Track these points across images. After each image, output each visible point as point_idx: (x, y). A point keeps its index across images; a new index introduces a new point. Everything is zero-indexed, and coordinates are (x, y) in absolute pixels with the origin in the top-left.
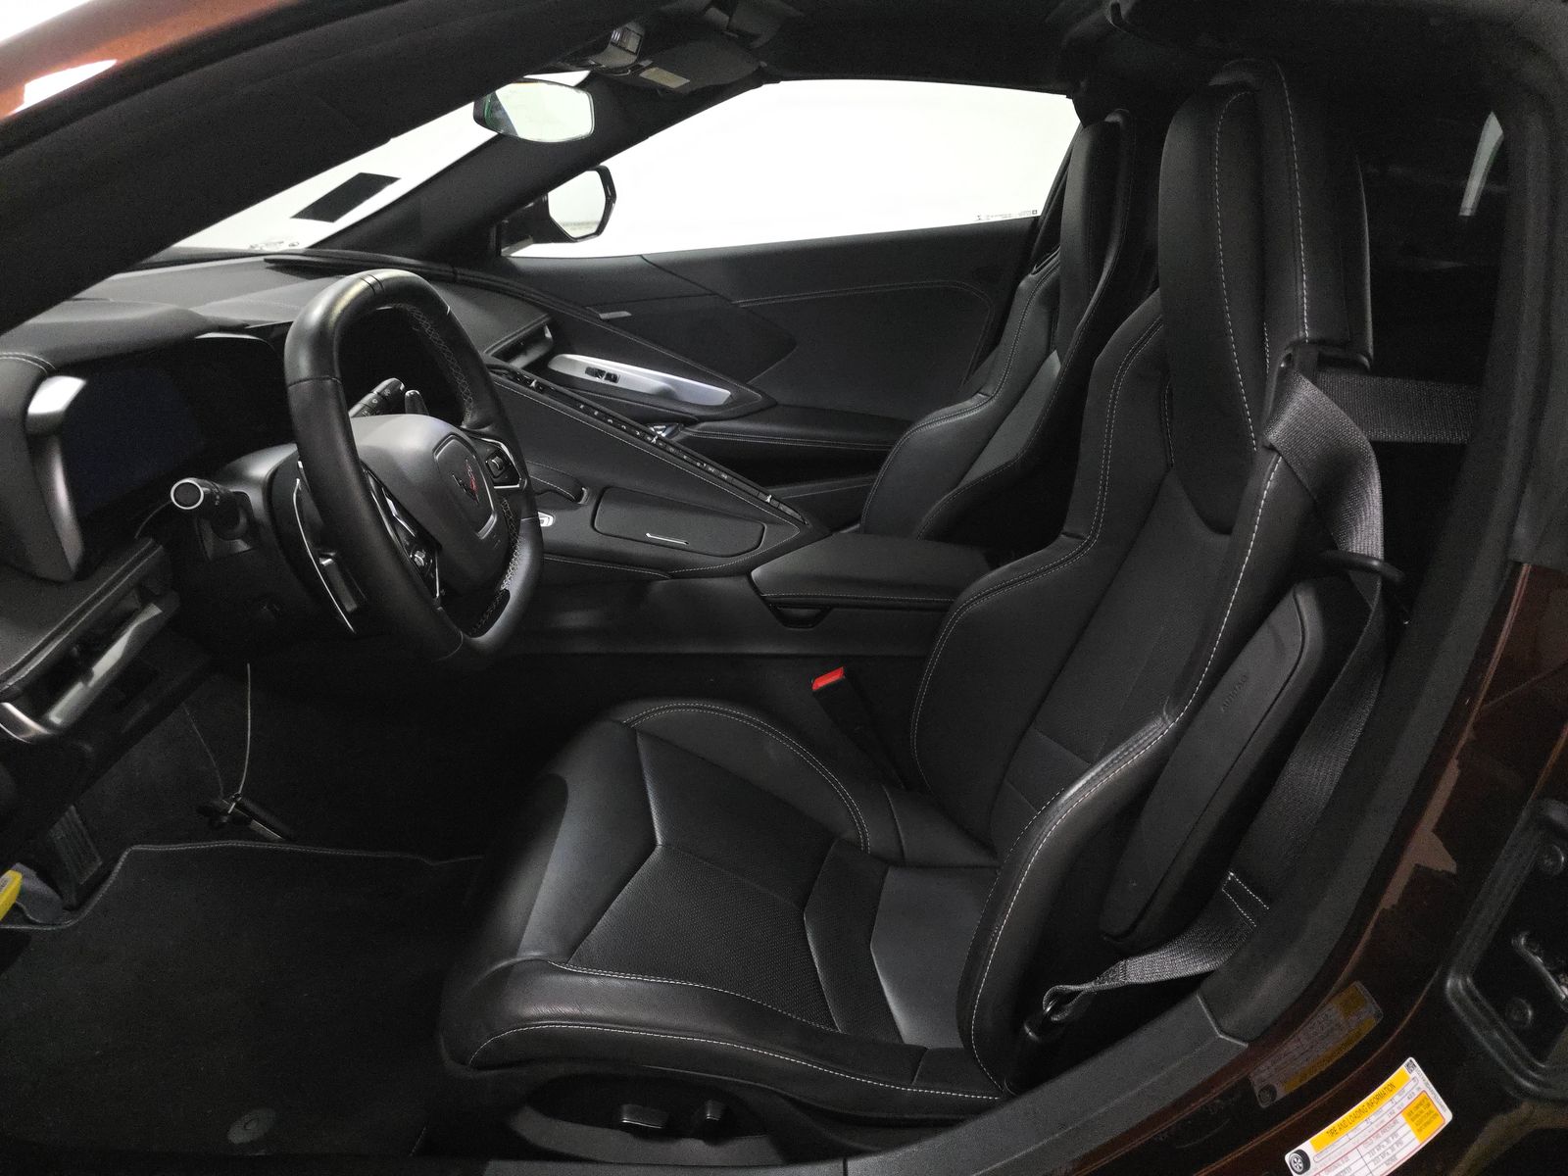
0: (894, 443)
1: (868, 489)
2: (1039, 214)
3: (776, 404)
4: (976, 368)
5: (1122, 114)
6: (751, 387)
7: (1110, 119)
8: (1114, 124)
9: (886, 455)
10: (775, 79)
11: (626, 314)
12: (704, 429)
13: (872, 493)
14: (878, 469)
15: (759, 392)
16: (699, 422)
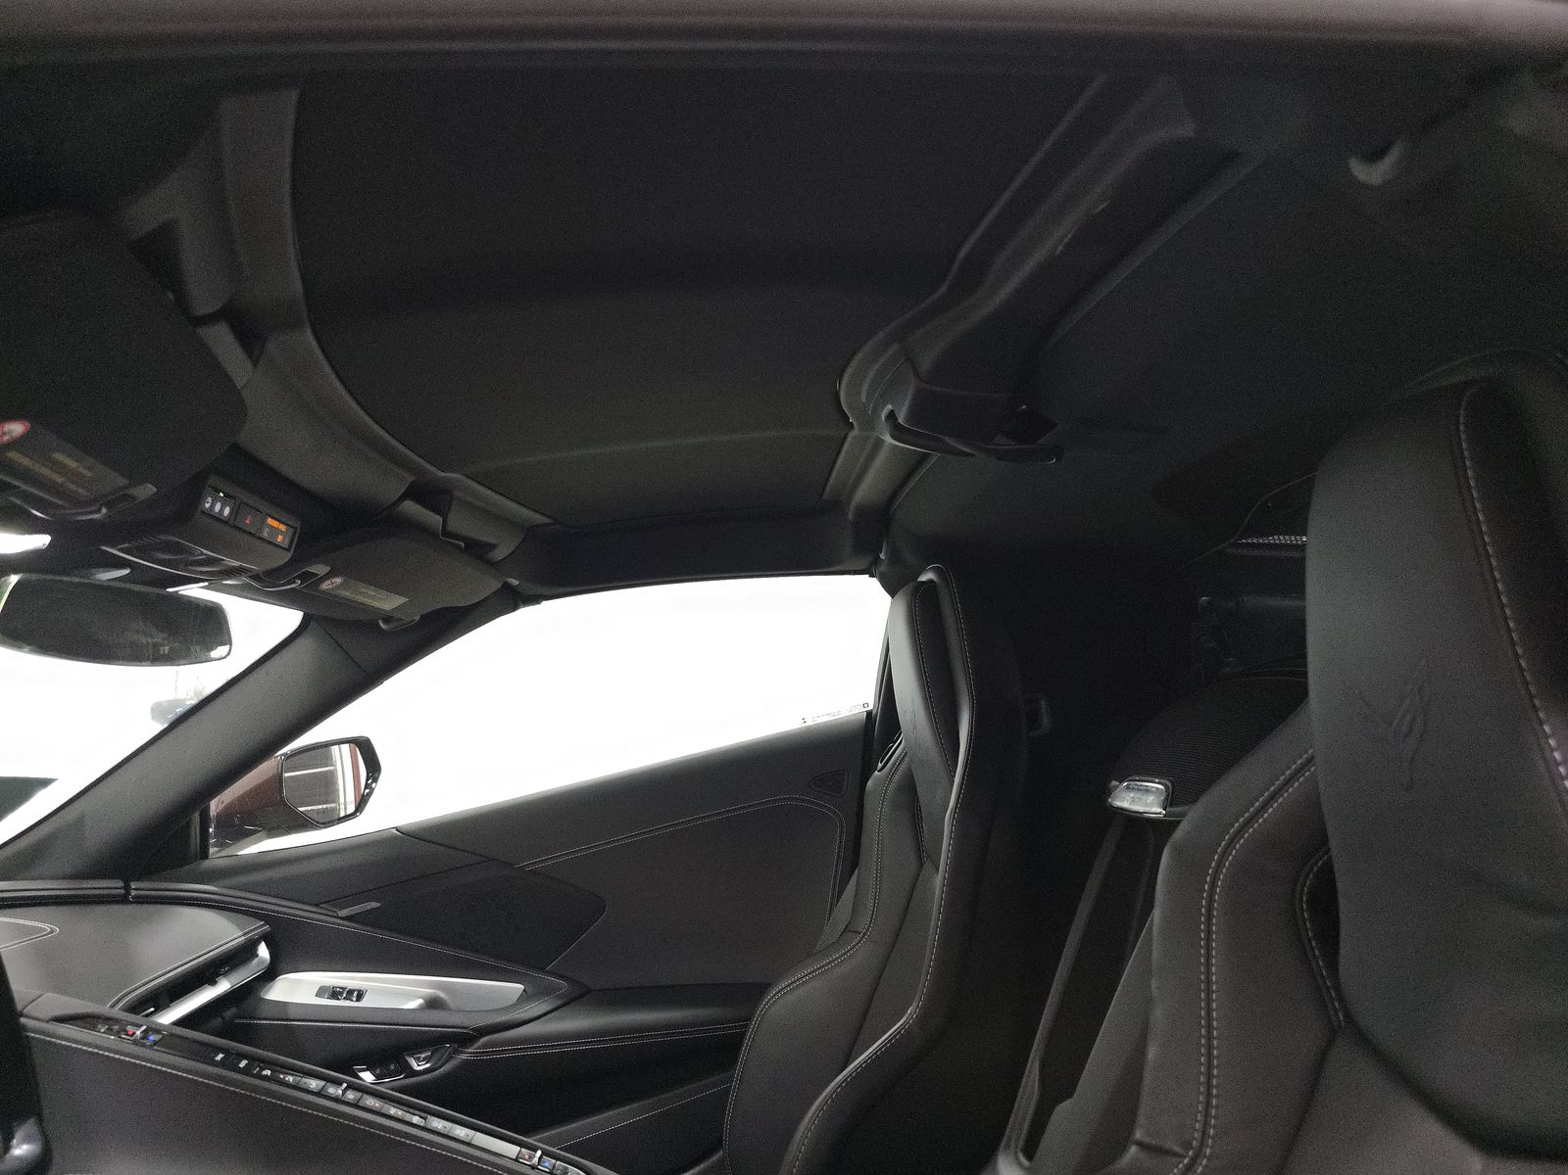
0: (749, 1019)
1: (727, 1092)
2: (871, 707)
3: (588, 991)
4: (838, 901)
5: (935, 570)
6: (550, 973)
7: (923, 578)
8: (931, 581)
9: (742, 1035)
10: (535, 599)
11: (374, 905)
12: (485, 1046)
13: (731, 1099)
14: (734, 1062)
15: (561, 977)
16: (477, 1038)
